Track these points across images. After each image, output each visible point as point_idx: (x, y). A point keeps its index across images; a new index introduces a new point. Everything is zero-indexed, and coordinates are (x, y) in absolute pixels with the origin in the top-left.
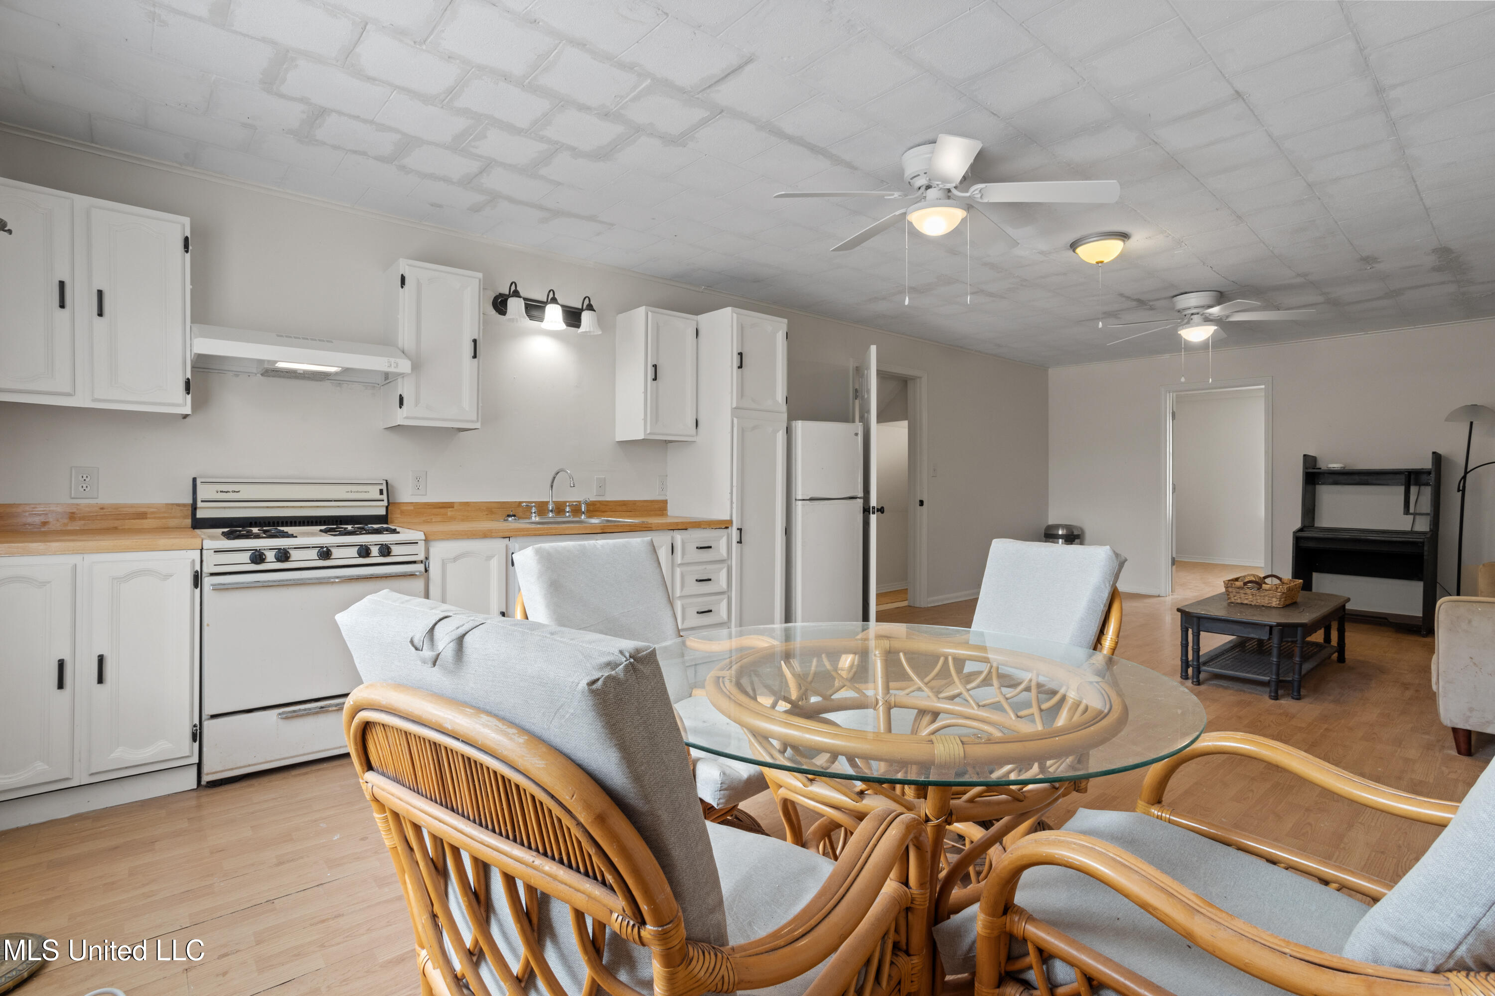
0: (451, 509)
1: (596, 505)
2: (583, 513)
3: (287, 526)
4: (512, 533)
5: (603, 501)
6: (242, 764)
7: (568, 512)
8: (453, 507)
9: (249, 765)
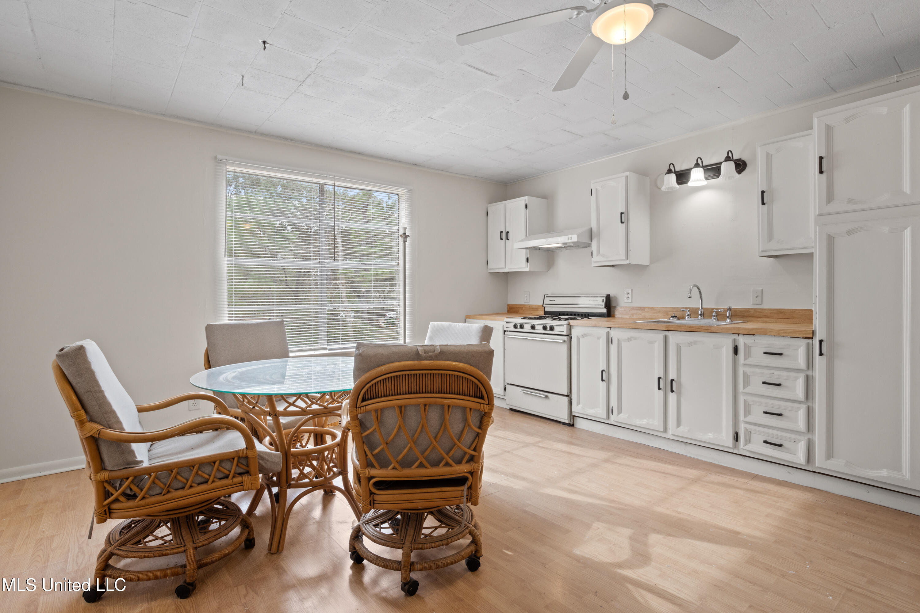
0: (643, 311)
1: (750, 312)
2: (728, 317)
3: (561, 315)
4: (613, 326)
5: (757, 309)
6: (514, 405)
7: (714, 316)
8: (644, 310)
9: (515, 406)
